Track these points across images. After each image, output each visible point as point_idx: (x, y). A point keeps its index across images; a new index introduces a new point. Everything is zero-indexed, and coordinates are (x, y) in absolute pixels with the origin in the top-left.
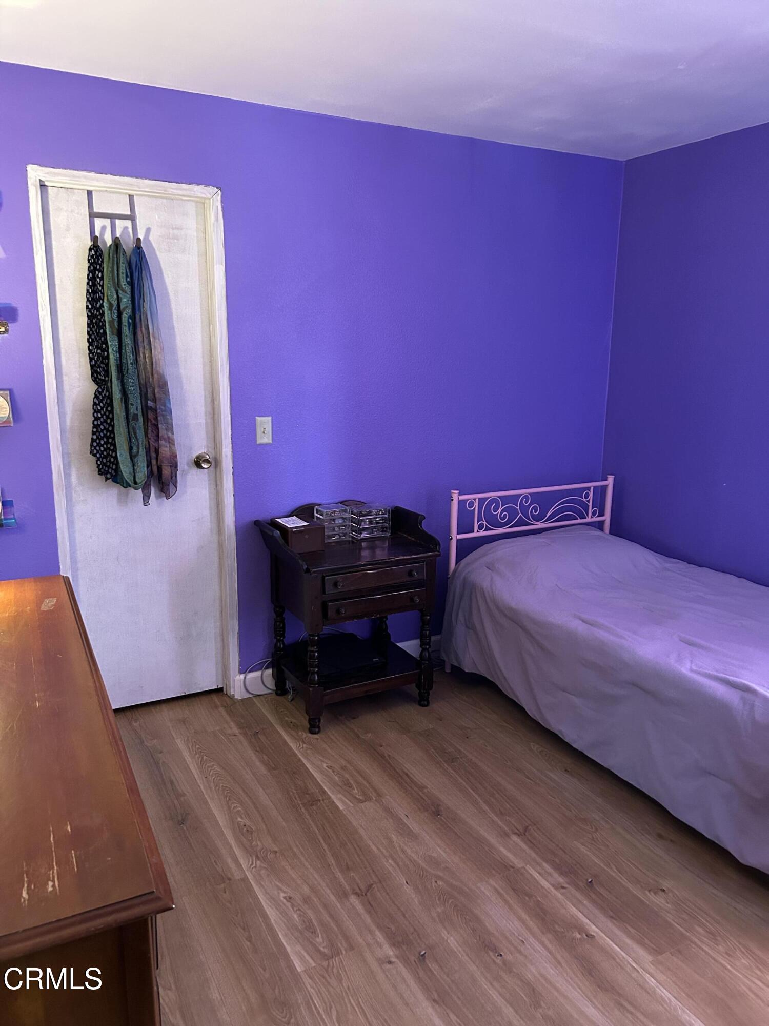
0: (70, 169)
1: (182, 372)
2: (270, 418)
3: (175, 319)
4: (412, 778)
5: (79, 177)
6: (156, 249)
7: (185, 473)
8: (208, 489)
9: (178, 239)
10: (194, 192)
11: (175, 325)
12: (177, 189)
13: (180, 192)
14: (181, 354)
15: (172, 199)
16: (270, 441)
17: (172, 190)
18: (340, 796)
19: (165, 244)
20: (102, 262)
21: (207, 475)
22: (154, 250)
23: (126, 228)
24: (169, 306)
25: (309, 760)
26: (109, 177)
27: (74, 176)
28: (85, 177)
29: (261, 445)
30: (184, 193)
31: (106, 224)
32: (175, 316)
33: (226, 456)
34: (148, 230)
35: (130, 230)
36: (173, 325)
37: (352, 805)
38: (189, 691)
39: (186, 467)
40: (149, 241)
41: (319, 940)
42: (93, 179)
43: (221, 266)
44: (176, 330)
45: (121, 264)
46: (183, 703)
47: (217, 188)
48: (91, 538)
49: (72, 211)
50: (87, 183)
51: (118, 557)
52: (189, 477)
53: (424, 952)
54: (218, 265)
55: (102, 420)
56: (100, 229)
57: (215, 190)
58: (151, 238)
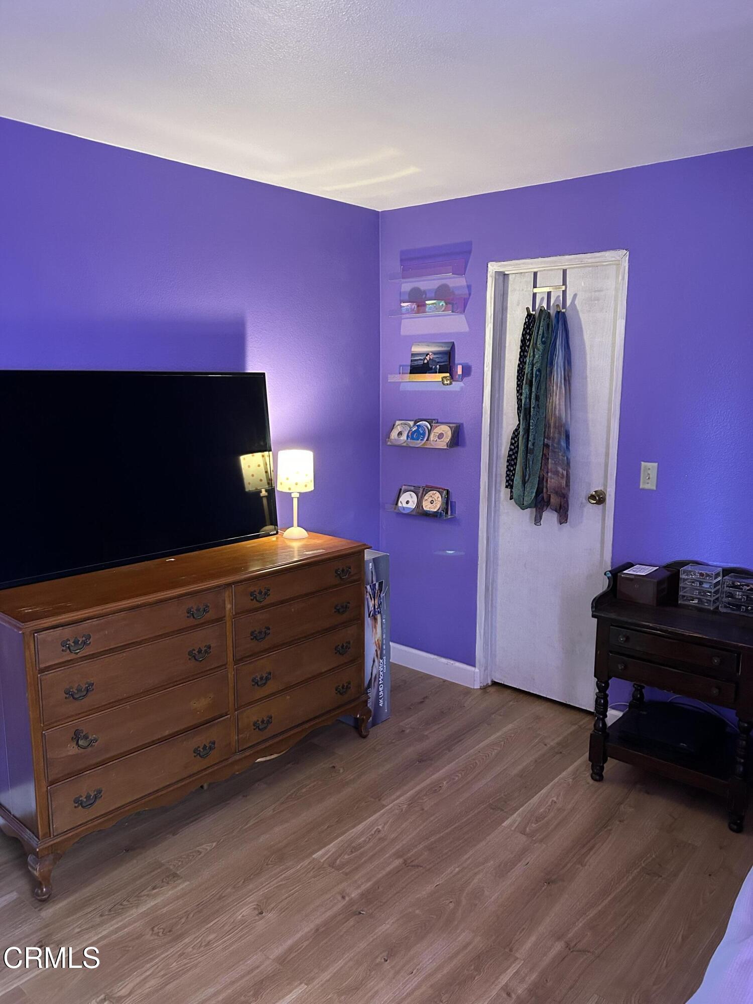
0: (514, 260)
1: (590, 416)
2: (656, 465)
3: (588, 370)
4: (589, 853)
5: (519, 264)
6: (579, 311)
7: (582, 506)
8: (601, 523)
9: (598, 300)
10: (606, 257)
11: (588, 374)
12: (591, 258)
13: (593, 260)
14: (590, 400)
15: (597, 266)
16: (654, 488)
17: (586, 260)
18: (519, 819)
19: (587, 306)
20: (533, 327)
21: (601, 511)
22: (577, 312)
23: (559, 296)
24: (585, 358)
25: (552, 788)
26: (540, 259)
27: (517, 264)
28: (523, 264)
29: (643, 490)
30: (597, 260)
31: (544, 296)
32: (588, 367)
33: (610, 495)
34: (575, 296)
35: (561, 298)
36: (586, 376)
37: (513, 829)
38: (569, 702)
39: (584, 501)
40: (575, 305)
41: (346, 857)
42: (528, 264)
43: (623, 320)
44: (588, 379)
45: (541, 328)
46: (561, 709)
47: (626, 250)
48: (509, 543)
49: (523, 290)
50: (525, 268)
51: (525, 564)
52: (585, 509)
53: (364, 913)
54: (620, 320)
55: (514, 451)
56: (539, 300)
57: (625, 251)
58: (576, 302)
